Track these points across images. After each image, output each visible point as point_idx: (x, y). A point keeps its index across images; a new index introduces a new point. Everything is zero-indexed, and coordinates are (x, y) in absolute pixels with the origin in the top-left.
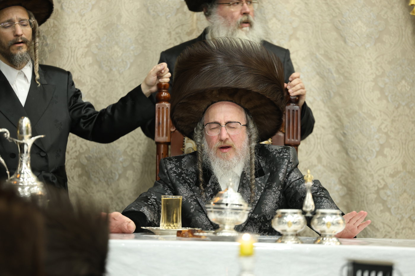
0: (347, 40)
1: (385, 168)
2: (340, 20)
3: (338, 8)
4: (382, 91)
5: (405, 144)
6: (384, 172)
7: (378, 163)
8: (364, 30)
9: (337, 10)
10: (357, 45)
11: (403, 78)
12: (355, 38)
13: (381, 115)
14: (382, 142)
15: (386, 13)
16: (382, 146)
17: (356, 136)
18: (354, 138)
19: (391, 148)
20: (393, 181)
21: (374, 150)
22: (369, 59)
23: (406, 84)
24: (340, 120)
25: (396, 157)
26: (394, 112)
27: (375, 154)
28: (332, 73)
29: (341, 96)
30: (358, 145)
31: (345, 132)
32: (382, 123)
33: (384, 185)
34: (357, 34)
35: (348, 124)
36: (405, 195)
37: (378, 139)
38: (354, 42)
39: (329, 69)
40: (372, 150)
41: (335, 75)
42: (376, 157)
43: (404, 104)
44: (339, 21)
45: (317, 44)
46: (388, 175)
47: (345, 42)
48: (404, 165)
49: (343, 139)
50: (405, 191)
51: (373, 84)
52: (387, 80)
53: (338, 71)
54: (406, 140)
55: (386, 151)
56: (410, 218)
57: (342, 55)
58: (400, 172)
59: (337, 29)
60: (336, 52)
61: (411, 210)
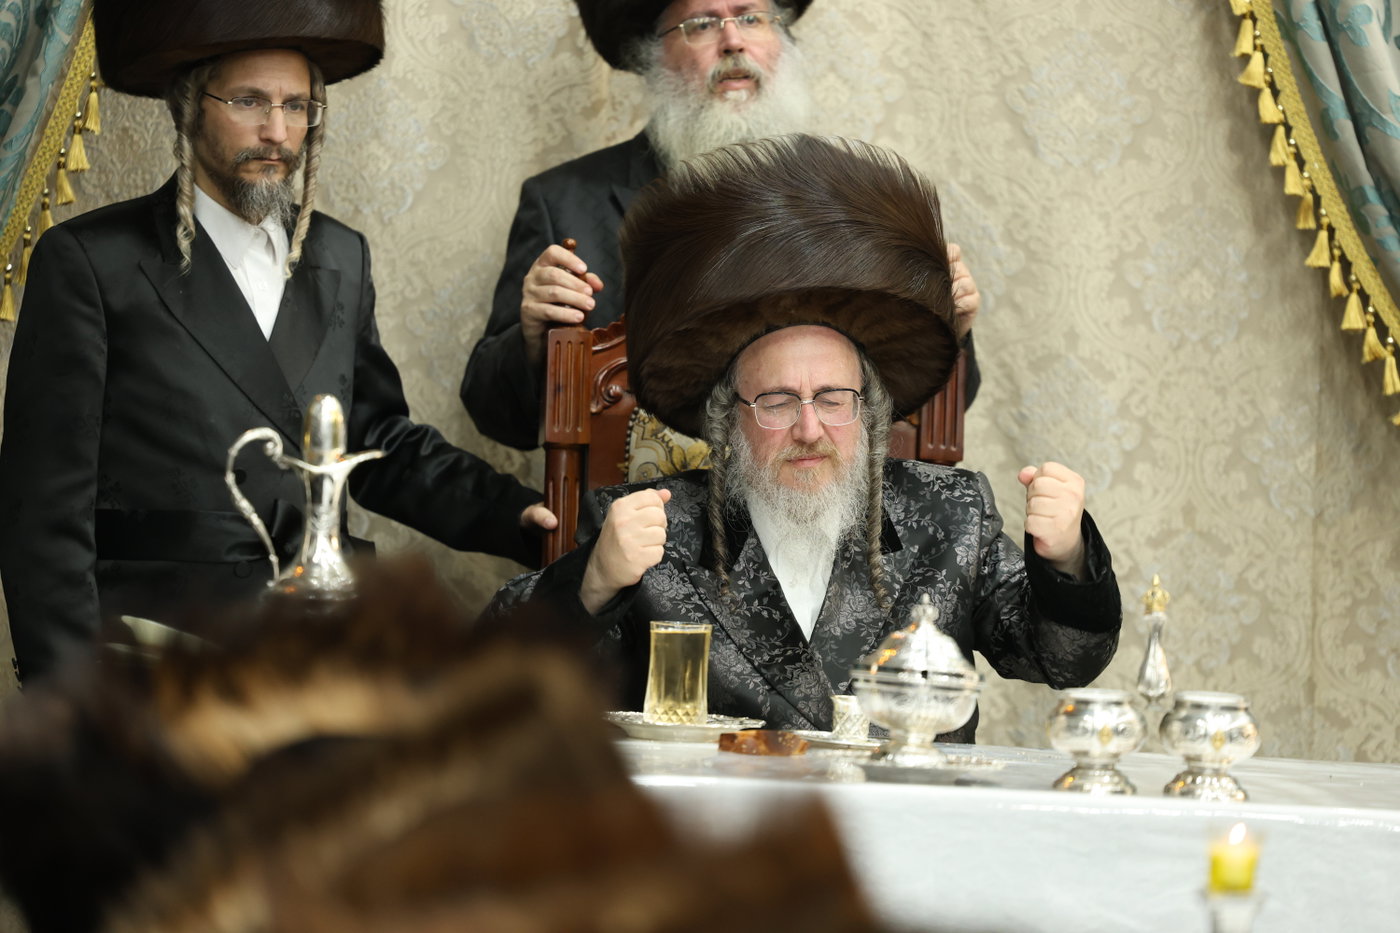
0: (1041, 148)
1: (1134, 519)
2: (1022, 87)
3: (1018, 53)
4: (1135, 295)
5: (1194, 452)
6: (1132, 531)
7: (1114, 506)
8: (1091, 121)
9: (1014, 60)
10: (1068, 163)
11: (1196, 263)
12: (1064, 143)
13: (1129, 368)
14: (1129, 444)
15: (1154, 74)
16: (1129, 457)
17: (1055, 424)
18: (1049, 431)
19: (1155, 463)
20: (1155, 559)
21: (1106, 468)
22: (1101, 204)
23: (1204, 282)
24: (1010, 377)
25: (1168, 490)
26: (1166, 359)
27: (1109, 478)
28: (993, 242)
29: (1017, 308)
30: (1062, 450)
31: (1025, 411)
32: (1133, 391)
33: (1131, 568)
34: (1070, 130)
35: (1036, 390)
36: (1188, 600)
37: (1118, 437)
38: (1060, 154)
39: (984, 229)
40: (1099, 468)
41: (1003, 248)
42: (1111, 487)
43: (1195, 337)
44: (1020, 91)
45: (954, 153)
46: (1142, 540)
47: (1034, 151)
48: (1189, 511)
49: (1015, 430)
50: (1188, 588)
51: (1111, 276)
52: (1150, 267)
53: (1010, 237)
54: (1197, 442)
55: (1142, 470)
56: (1198, 664)
57: (1023, 188)
58: (1177, 532)
59: (1015, 117)
60: (1009, 180)
61: (1201, 642)
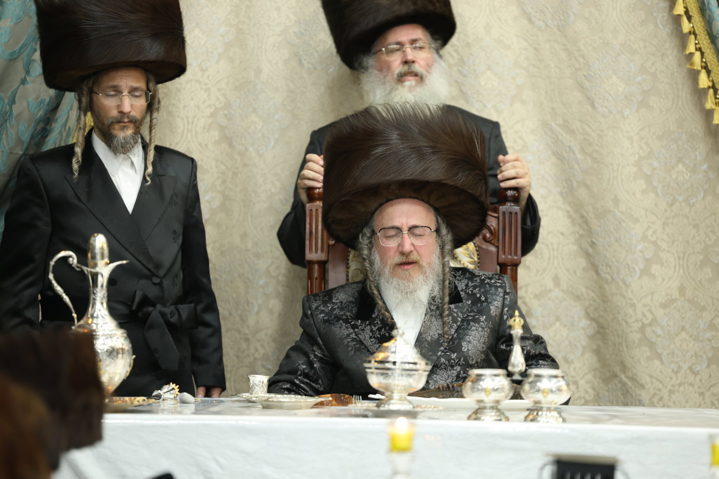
0: (596, 104)
1: (652, 294)
2: (586, 74)
3: (583, 57)
4: (648, 179)
5: (683, 258)
6: (652, 300)
7: (642, 287)
8: (621, 90)
9: (581, 60)
10: (610, 112)
11: (680, 160)
12: (608, 101)
13: (646, 216)
14: (649, 255)
15: (653, 64)
16: (648, 262)
17: (609, 246)
18: (607, 250)
19: (662, 264)
20: (665, 314)
21: (637, 268)
22: (628, 132)
23: (684, 170)
24: (586, 222)
25: (670, 279)
26: (666, 211)
27: (638, 273)
28: (574, 154)
29: (587, 187)
30: (613, 260)
31: (594, 240)
32: (649, 228)
33: (652, 319)
34: (611, 95)
35: (599, 229)
36: (683, 334)
37: (641, 251)
38: (606, 107)
39: (570, 147)
40: (633, 268)
41: (580, 156)
42: (640, 278)
43: (681, 199)
44: (585, 76)
45: (553, 109)
46: (658, 305)
47: (593, 106)
48: (682, 290)
49: (591, 250)
50: (683, 329)
51: (635, 169)
52: (656, 164)
53: (582, 150)
54: (684, 253)
55: (655, 269)
56: (690, 368)
57: (588, 126)
58: (675, 300)
59: (581, 87)
60: (580, 121)
61: (692, 356)
